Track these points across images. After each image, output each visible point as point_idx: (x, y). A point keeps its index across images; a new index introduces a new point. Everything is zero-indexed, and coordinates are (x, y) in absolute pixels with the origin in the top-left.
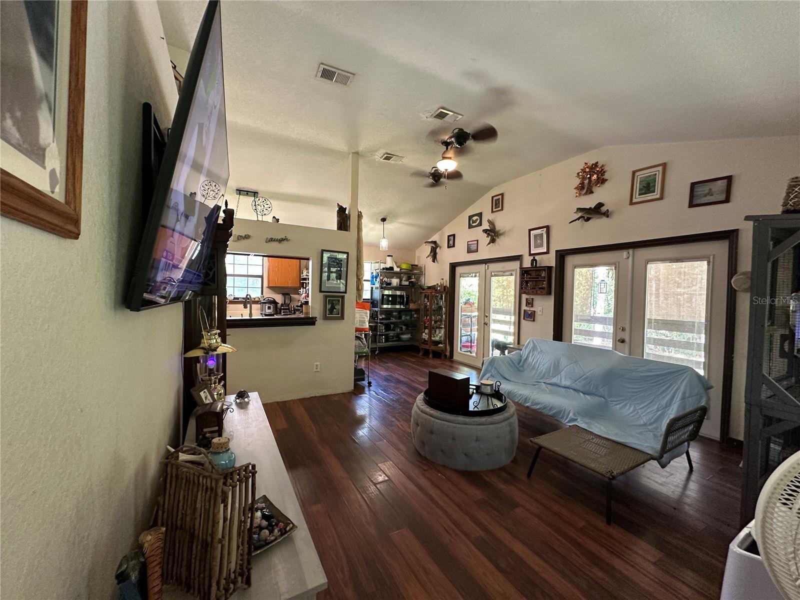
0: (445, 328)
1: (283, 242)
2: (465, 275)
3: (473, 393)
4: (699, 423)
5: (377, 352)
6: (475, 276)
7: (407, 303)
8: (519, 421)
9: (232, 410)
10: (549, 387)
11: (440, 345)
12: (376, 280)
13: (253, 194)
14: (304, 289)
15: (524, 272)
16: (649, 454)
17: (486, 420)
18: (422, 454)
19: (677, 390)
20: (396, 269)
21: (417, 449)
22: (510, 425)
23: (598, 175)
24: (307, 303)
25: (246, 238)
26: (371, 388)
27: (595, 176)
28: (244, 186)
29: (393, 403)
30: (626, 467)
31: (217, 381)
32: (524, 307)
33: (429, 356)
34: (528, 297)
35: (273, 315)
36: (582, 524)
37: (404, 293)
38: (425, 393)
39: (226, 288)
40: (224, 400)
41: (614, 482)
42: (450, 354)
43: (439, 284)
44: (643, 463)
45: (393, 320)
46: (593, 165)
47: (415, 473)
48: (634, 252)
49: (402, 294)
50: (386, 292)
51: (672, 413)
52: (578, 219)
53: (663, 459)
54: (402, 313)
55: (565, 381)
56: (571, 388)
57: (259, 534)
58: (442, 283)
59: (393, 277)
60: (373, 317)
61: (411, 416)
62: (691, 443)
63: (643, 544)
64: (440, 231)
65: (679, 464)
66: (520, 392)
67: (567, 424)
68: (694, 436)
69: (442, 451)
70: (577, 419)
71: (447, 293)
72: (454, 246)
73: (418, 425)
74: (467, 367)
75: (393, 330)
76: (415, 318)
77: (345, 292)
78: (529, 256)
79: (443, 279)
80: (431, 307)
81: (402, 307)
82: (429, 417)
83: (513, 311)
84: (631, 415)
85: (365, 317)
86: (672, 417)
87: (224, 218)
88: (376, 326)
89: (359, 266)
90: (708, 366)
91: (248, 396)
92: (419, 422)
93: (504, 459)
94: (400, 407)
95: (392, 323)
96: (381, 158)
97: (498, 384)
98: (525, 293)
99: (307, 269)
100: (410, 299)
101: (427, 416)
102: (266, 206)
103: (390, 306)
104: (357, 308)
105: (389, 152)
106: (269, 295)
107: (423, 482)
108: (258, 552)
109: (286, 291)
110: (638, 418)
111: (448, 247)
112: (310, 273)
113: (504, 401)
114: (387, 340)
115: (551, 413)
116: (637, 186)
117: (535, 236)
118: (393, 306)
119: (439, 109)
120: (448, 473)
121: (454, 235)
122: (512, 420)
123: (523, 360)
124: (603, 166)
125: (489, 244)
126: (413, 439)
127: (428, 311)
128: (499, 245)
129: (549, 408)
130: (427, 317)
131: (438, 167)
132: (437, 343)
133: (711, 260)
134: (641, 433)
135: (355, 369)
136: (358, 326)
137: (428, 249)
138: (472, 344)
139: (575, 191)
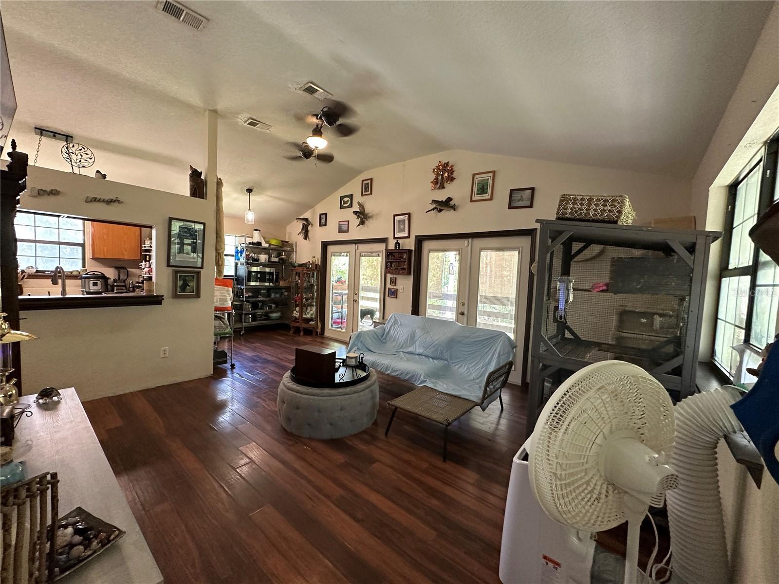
0: (316, 305)
1: (112, 203)
2: (337, 254)
3: (340, 366)
4: (508, 373)
5: (243, 332)
6: (347, 255)
7: (277, 280)
8: (380, 387)
9: (29, 414)
10: (406, 355)
11: (312, 323)
12: (241, 255)
13: (65, 137)
14: (147, 263)
15: (389, 253)
16: (475, 402)
17: (350, 390)
18: (288, 430)
19: (495, 350)
20: (264, 245)
21: (283, 425)
22: (372, 391)
23: (448, 173)
24: (150, 278)
25: (53, 194)
26: (234, 370)
27: (446, 174)
28: (48, 125)
29: (259, 383)
30: (458, 415)
31: (4, 379)
32: (388, 286)
33: (300, 333)
34: (392, 276)
35: (100, 293)
36: (425, 465)
37: (273, 270)
38: (292, 371)
39: (17, 257)
40: (18, 402)
41: (449, 428)
42: (321, 331)
43: (311, 262)
44: (471, 409)
45: (261, 298)
46: (445, 163)
47: (280, 450)
48: (472, 240)
49: (272, 271)
50: (254, 269)
51: (492, 368)
52: (433, 209)
53: (484, 404)
54: (272, 290)
55: (419, 349)
56: (424, 355)
57: (68, 553)
58: (314, 260)
59: (260, 253)
60: (237, 294)
61: (277, 394)
62: (502, 389)
63: (468, 472)
64: (311, 208)
65: (495, 405)
66: (382, 362)
67: (419, 386)
68: (505, 384)
69: (309, 424)
70: (426, 381)
71: (318, 271)
72: (326, 225)
73: (284, 403)
74: (337, 343)
75: (261, 309)
76: (285, 295)
77: (202, 268)
78: (394, 239)
79: (314, 257)
80: (302, 284)
81: (271, 284)
82: (296, 393)
83: (379, 289)
84: (466, 372)
85: (227, 295)
86: (491, 371)
87: (11, 163)
88: (241, 305)
89: (219, 239)
90: (516, 332)
91: (59, 394)
92: (285, 399)
93: (365, 423)
94: (267, 387)
95: (260, 301)
96: (245, 122)
97: (362, 355)
98: (389, 272)
99: (151, 239)
100: (280, 276)
101: (293, 392)
102: (85, 156)
103: (258, 284)
104: (216, 285)
105: (254, 118)
106: (94, 268)
107: (289, 457)
108: (67, 573)
109: (119, 264)
110: (470, 375)
111: (320, 225)
112: (153, 243)
113: (367, 371)
114: (254, 319)
115: (407, 378)
116: (476, 187)
117: (399, 221)
118: (262, 284)
119: (308, 83)
120: (314, 444)
121: (326, 214)
122: (372, 388)
123: (385, 334)
124: (452, 166)
125: (359, 225)
126: (279, 417)
127: (299, 288)
128: (367, 226)
129: (405, 373)
130: (298, 295)
131: (308, 142)
132: (308, 320)
133: (521, 251)
134: (470, 387)
135: (215, 351)
136: (218, 305)
137: (299, 226)
138: (343, 321)
139: (432, 185)
